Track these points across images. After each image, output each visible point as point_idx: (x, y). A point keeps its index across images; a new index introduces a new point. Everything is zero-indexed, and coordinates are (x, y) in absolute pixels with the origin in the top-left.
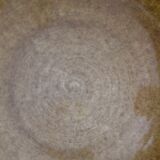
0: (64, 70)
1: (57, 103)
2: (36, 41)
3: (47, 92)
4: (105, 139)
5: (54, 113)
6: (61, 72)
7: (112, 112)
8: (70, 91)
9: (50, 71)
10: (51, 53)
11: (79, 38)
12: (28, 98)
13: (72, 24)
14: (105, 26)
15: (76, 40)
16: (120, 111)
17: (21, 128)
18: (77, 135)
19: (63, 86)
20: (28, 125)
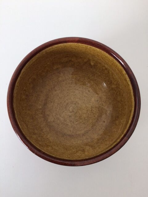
0: (63, 112)
1: (77, 118)
2: (49, 121)
3: (71, 121)
4: (97, 101)
5: (81, 121)
6: (64, 113)
7: (87, 95)
8: (73, 111)
9: (62, 118)
10: (55, 116)
11: (51, 102)
12: (72, 129)
13: (45, 104)
14: (49, 90)
15: (52, 104)
16: (87, 92)
17: (83, 135)
18: (93, 113)
19: (70, 114)
20: (83, 132)
